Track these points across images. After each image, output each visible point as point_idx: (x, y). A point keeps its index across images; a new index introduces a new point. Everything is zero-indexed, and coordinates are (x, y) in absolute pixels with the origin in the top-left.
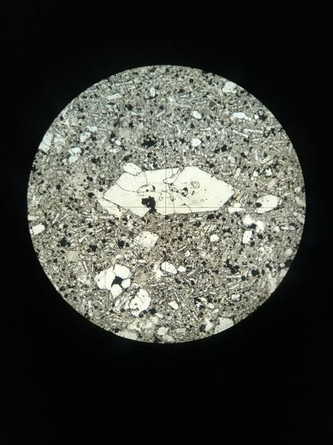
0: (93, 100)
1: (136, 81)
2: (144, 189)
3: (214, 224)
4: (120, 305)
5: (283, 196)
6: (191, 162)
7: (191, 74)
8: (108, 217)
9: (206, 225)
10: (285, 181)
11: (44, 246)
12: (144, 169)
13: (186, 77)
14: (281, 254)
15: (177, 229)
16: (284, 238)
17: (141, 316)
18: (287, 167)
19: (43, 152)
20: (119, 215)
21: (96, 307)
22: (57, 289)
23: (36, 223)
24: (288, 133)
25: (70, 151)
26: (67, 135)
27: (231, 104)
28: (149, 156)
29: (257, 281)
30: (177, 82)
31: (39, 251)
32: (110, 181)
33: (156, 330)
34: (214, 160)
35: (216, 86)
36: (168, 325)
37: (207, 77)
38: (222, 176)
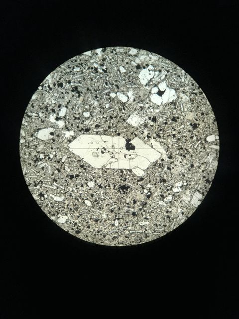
0: (159, 223)
1: (127, 232)
2: (132, 156)
3: (86, 125)
4: (161, 75)
5: (34, 137)
6: (96, 171)
7: (88, 231)
8: (161, 140)
9: (91, 125)
10: (31, 148)
11: (209, 125)
12: (130, 171)
13: (92, 230)
14: (40, 96)
15: (113, 125)
16: (37, 108)
17: (147, 65)
18: (28, 158)
19: (199, 192)
20: (152, 141)
21: (179, 76)
22: (204, 94)
23: (212, 143)
24: (25, 182)
25: (180, 190)
26: (181, 202)
27: (63, 207)
28: (126, 179)
29: (60, 79)
30: (99, 228)
31: (213, 123)
32: (155, 165)
33: (138, 53)
34: (80, 170)
35: (72, 221)
36: (129, 56)
37: (77, 228)
38: (75, 158)
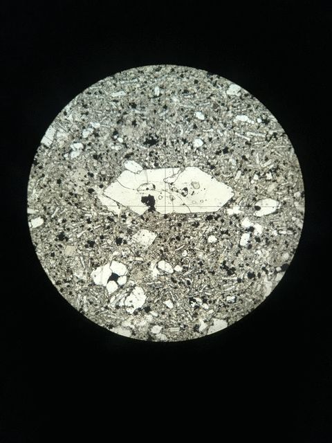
0: (97, 96)
1: (141, 79)
2: (145, 188)
3: (212, 225)
4: (116, 302)
5: (282, 201)
6: (192, 163)
7: (196, 75)
8: (107, 214)
9: (204, 225)
10: (285, 186)
11: (42, 240)
12: (145, 167)
13: (191, 78)
14: (278, 258)
15: (175, 228)
16: (281, 242)
17: (135, 313)
18: (288, 172)
19: (45, 146)
21: (91, 303)
22: (54, 283)
23: (35, 216)
24: (290, 138)
25: (72, 146)
26: (70, 130)
27: (235, 107)
28: (150, 155)
29: (253, 283)
30: (182, 82)
31: (37, 244)
32: (111, 178)
33: (150, 328)
34: (215, 161)
35: (221, 88)
36: (162, 324)
37: (212, 79)
38: (223, 177)
